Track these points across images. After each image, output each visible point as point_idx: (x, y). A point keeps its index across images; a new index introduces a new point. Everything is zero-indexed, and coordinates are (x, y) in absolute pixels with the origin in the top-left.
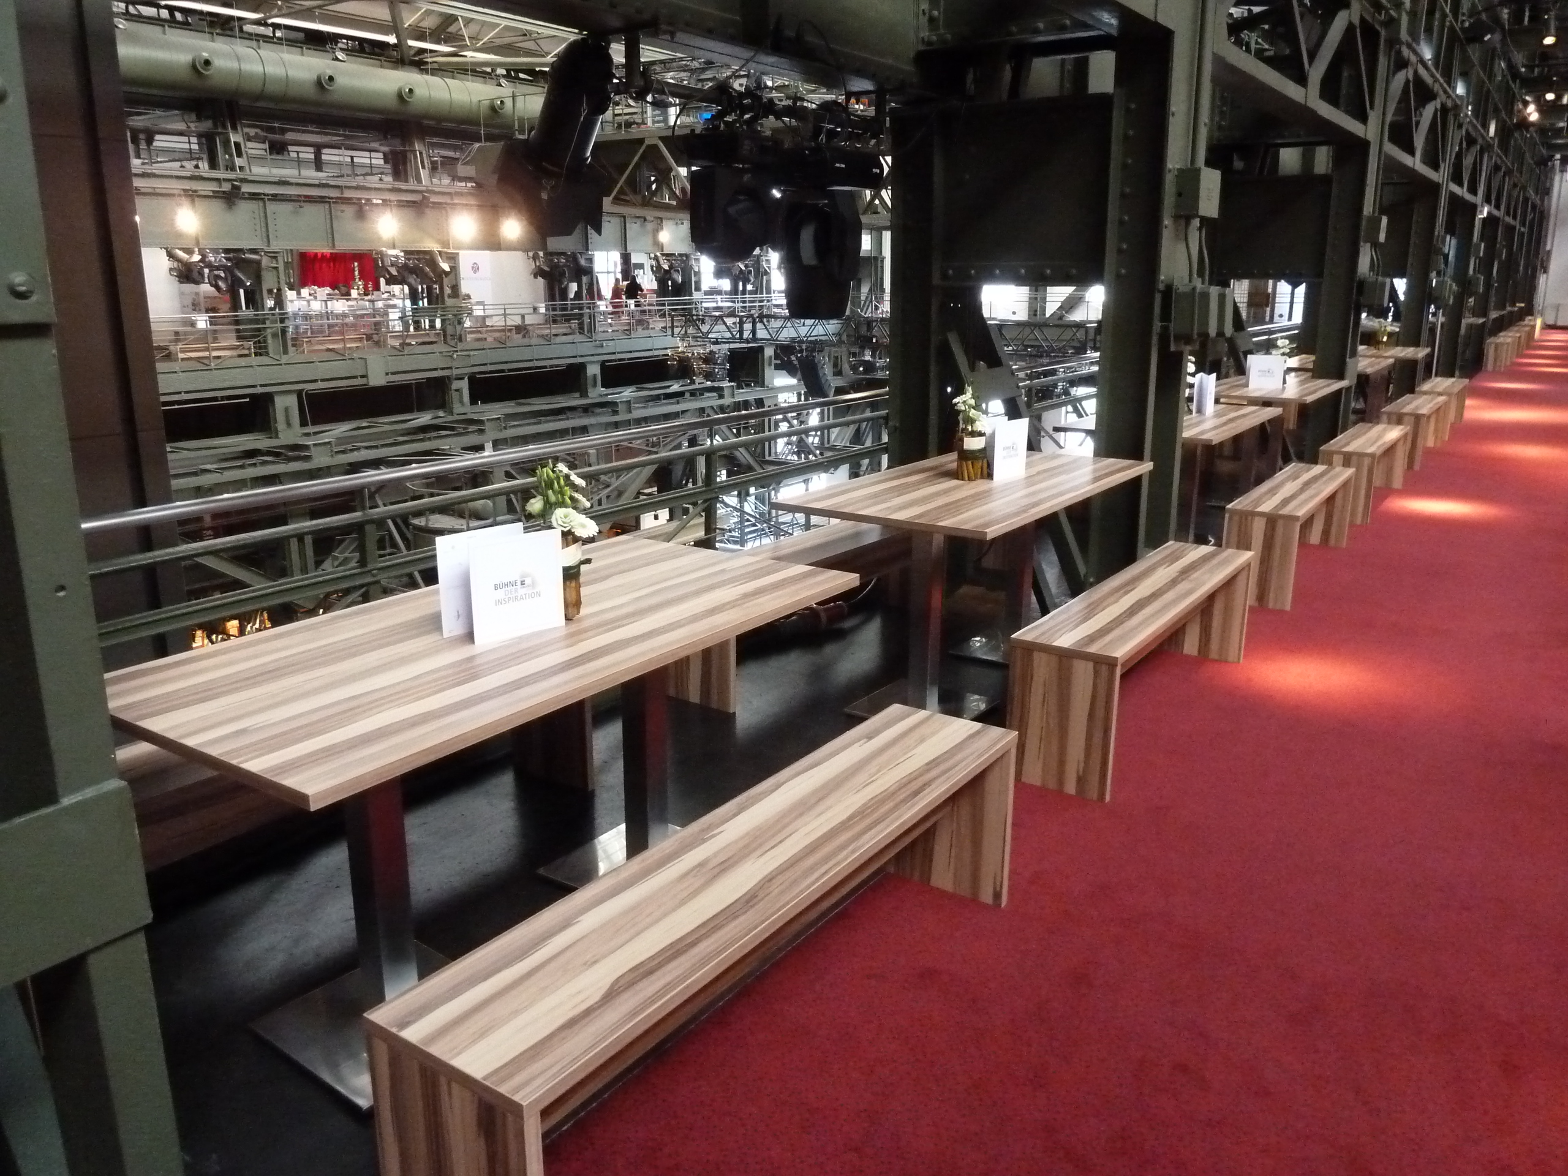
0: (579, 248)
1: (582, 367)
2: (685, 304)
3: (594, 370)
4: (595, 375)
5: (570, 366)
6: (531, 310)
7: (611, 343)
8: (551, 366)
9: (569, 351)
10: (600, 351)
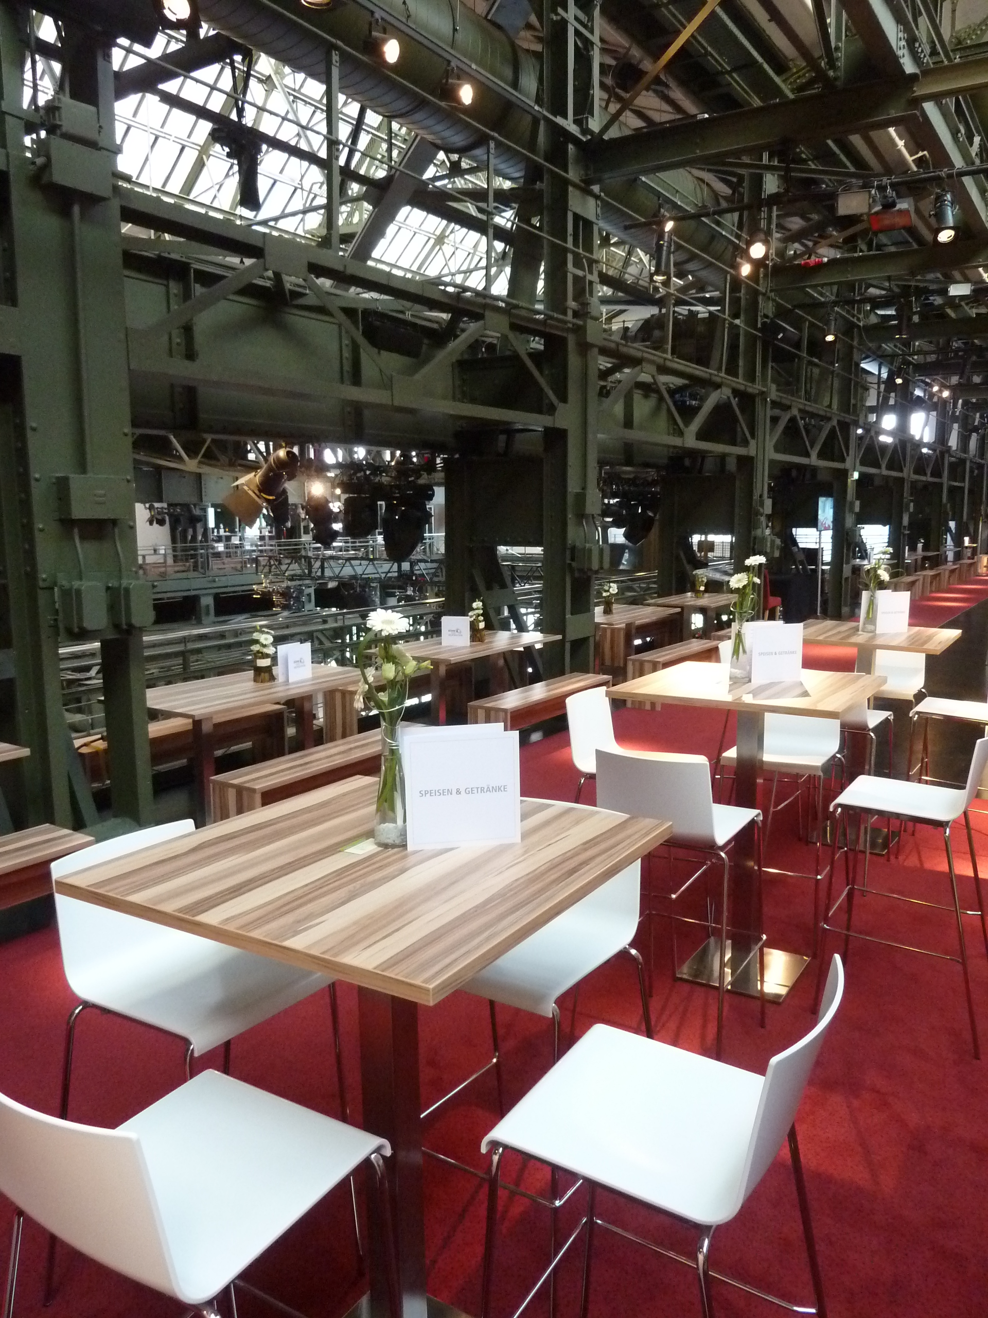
0: (194, 500)
1: (195, 600)
2: (296, 545)
3: (207, 601)
4: (208, 606)
5: (185, 598)
6: (153, 552)
7: (223, 578)
8: (168, 598)
9: (185, 585)
10: (215, 585)
